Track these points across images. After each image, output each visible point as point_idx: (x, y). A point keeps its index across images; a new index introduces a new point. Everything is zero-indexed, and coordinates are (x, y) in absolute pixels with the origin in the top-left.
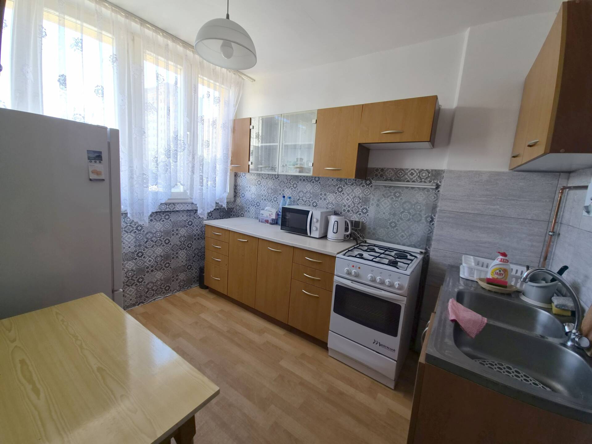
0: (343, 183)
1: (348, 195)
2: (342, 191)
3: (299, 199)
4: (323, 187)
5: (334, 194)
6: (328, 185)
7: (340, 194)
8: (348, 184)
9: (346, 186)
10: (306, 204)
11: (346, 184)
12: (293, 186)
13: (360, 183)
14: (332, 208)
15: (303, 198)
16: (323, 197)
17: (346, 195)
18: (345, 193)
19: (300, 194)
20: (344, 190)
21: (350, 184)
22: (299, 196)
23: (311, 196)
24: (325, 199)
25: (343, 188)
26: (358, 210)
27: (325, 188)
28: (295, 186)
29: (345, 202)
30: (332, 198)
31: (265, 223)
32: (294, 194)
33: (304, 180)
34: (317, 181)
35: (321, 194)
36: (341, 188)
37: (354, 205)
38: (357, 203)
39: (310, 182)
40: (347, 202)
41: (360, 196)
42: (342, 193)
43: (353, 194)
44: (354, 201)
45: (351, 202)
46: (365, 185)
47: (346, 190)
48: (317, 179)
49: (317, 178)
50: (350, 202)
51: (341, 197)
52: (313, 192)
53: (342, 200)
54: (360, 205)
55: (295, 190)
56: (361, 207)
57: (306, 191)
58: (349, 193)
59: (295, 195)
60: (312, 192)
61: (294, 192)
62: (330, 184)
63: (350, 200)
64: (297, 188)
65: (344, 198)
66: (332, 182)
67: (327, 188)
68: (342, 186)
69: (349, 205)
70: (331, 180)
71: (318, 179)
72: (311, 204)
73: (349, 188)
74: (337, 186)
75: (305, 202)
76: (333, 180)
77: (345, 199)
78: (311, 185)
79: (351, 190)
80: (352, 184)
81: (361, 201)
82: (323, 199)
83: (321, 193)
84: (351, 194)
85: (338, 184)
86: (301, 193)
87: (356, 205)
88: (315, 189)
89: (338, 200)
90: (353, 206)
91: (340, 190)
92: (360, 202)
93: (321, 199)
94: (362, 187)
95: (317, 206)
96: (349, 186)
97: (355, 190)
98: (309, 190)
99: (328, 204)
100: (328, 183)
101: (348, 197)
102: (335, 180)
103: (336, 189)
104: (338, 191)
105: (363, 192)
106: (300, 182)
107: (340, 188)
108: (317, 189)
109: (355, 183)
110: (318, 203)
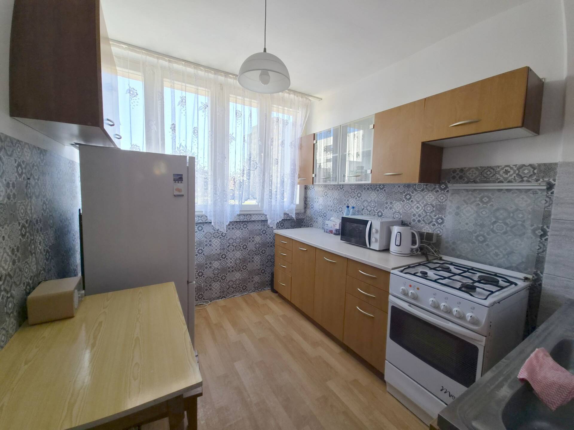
0: (411, 189)
1: (418, 202)
2: (410, 198)
3: (363, 209)
4: (389, 195)
5: (402, 202)
6: (394, 193)
7: (408, 201)
8: (418, 190)
9: (415, 193)
10: (371, 214)
11: (415, 190)
12: (357, 196)
13: (432, 188)
14: (399, 217)
15: (368, 208)
16: (389, 206)
17: (416, 203)
18: (414, 200)
19: (364, 204)
20: (413, 197)
21: (420, 190)
22: (364, 206)
23: (376, 205)
24: (391, 208)
25: (412, 195)
26: (431, 220)
27: (390, 196)
28: (359, 195)
29: (414, 210)
30: (399, 206)
31: (329, 233)
32: (359, 203)
33: (368, 189)
34: (381, 189)
35: (387, 203)
36: (410, 195)
37: (426, 214)
38: (430, 212)
39: (375, 190)
40: (417, 211)
41: (434, 203)
42: (410, 201)
43: (424, 202)
44: (425, 210)
45: (422, 210)
46: (439, 190)
47: (416, 197)
48: (381, 187)
49: (382, 185)
50: (420, 210)
51: (409, 205)
52: (378, 201)
53: (410, 209)
54: (433, 214)
55: (359, 200)
56: (435, 216)
57: (370, 200)
58: (419, 201)
59: (360, 205)
60: (376, 201)
61: (358, 202)
62: (396, 191)
63: (421, 208)
64: (362, 197)
65: (413, 207)
66: (399, 189)
67: (393, 196)
68: (411, 193)
69: (419, 215)
70: (397, 186)
71: (383, 187)
72: (376, 214)
73: (419, 194)
74: (404, 193)
75: (370, 212)
76: (399, 187)
77: (415, 207)
78: (376, 193)
79: (422, 197)
80: (423, 190)
81: (434, 209)
82: (389, 207)
83: (386, 201)
84: (422, 201)
85: (406, 190)
86: (366, 202)
87: (428, 214)
88: (379, 197)
89: (406, 209)
90: (424, 215)
91: (408, 197)
92: (433, 211)
93: (386, 208)
94: (435, 193)
95: (383, 216)
96: (419, 193)
97: (427, 196)
98: (373, 199)
99: (395, 213)
100: (394, 190)
101: (418, 205)
102: (401, 187)
103: (404, 197)
104: (406, 198)
105: (437, 199)
106: (364, 191)
107: (408, 196)
108: (382, 197)
109: (426, 188)
110: (383, 212)
